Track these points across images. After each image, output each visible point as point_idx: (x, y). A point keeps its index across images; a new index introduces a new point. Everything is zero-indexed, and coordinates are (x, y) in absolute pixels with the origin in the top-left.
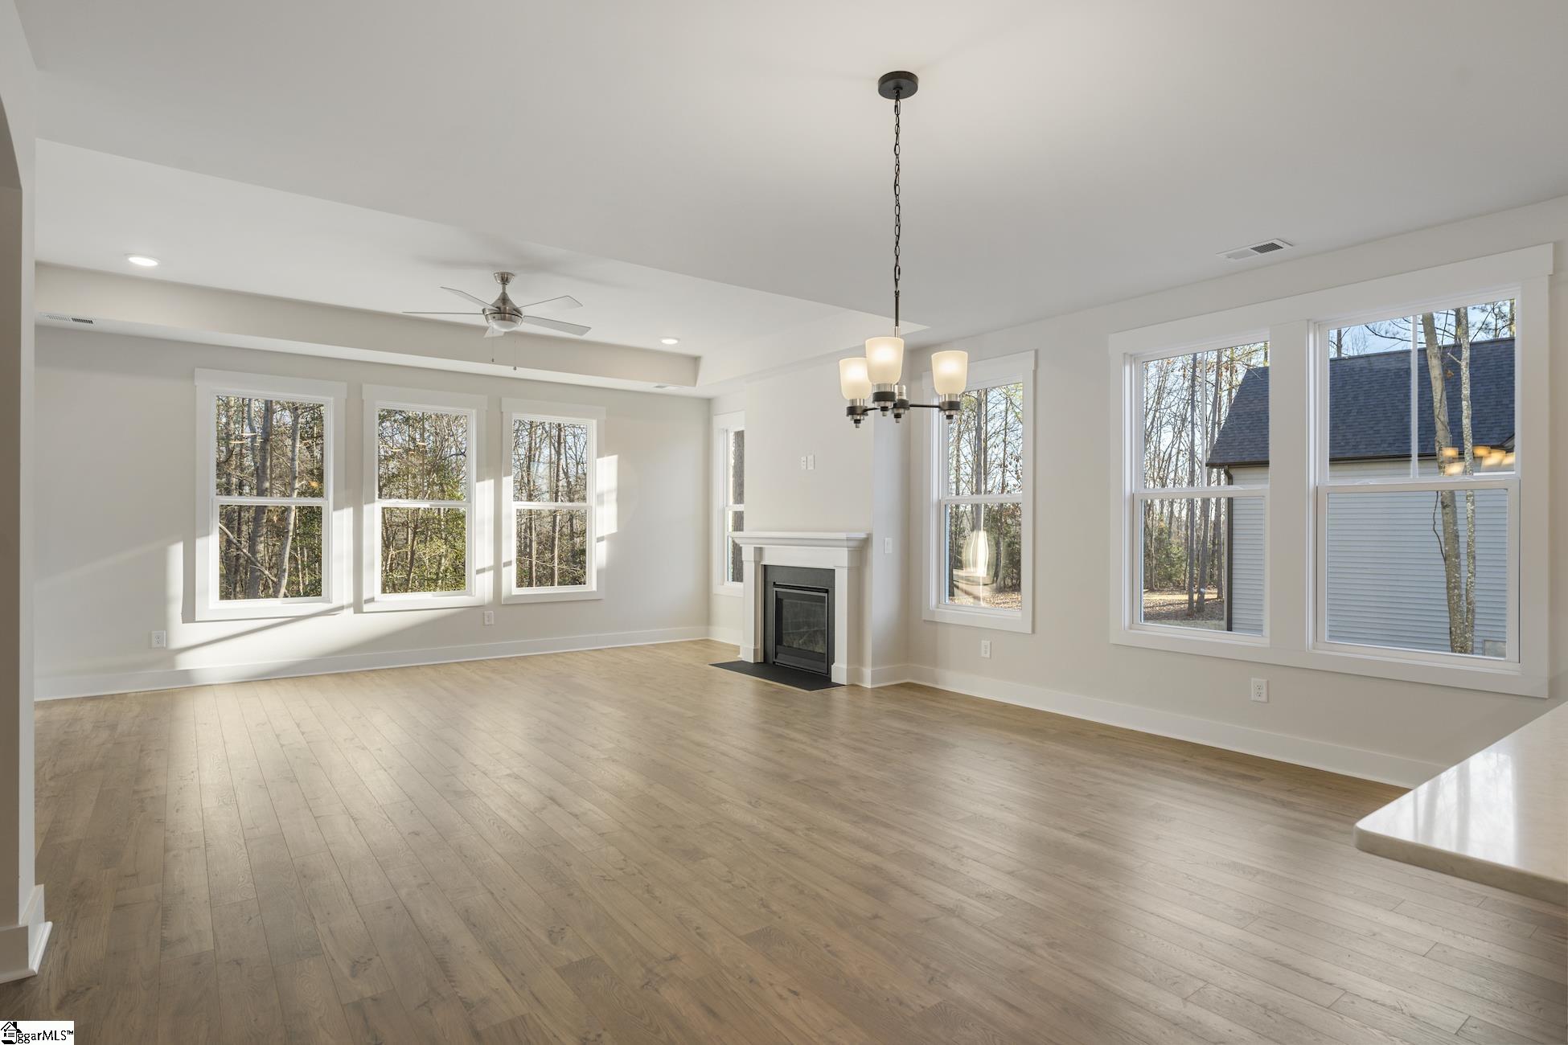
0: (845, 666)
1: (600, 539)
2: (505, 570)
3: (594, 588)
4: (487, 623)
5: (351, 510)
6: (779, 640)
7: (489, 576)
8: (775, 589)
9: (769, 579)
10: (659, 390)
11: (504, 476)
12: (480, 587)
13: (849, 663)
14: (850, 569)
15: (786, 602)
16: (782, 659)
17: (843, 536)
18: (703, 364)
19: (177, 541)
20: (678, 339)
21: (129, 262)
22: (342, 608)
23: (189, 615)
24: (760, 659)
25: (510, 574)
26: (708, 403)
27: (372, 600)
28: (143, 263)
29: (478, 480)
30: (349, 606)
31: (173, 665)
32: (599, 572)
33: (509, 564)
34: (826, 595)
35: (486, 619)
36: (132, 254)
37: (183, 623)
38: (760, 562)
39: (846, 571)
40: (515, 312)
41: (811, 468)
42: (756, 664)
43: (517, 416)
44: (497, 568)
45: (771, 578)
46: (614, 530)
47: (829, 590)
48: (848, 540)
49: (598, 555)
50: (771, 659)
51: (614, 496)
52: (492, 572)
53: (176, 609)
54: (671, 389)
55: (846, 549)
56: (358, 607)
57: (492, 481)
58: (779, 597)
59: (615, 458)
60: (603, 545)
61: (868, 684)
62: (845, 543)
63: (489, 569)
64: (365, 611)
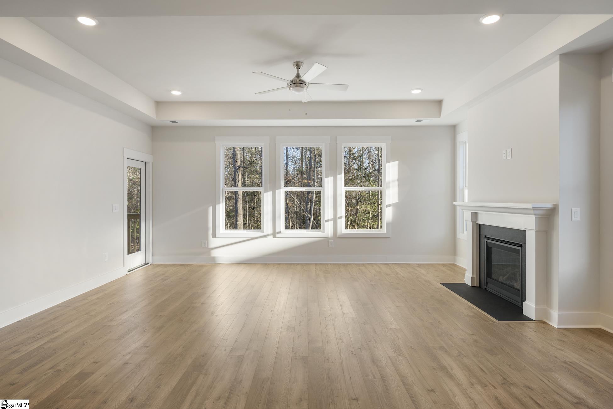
0: (533, 305)
1: (388, 206)
2: (339, 221)
3: (386, 232)
4: (330, 246)
5: (271, 192)
6: (489, 274)
7: (331, 224)
8: (486, 240)
9: (482, 233)
10: (419, 123)
11: (338, 175)
12: (327, 229)
13: (537, 303)
14: (537, 231)
15: (494, 249)
16: (491, 288)
17: (530, 206)
18: (445, 105)
19: (210, 206)
20: (422, 89)
21: (172, 94)
22: (268, 235)
23: (214, 236)
24: (477, 284)
25: (342, 223)
26: (453, 129)
27: (280, 232)
28: (176, 93)
29: (325, 178)
30: (271, 235)
31: (210, 255)
32: (388, 224)
33: (341, 217)
34: (520, 248)
35: (330, 244)
36: (171, 90)
37: (212, 238)
38: (476, 222)
39: (534, 232)
40: (302, 82)
41: (509, 158)
42: (473, 287)
43: (344, 145)
44: (335, 219)
45: (484, 233)
46: (396, 201)
47: (522, 246)
48: (534, 209)
49: (388, 214)
50: (484, 286)
51: (396, 183)
52: (333, 221)
53: (210, 232)
54: (426, 122)
55: (534, 216)
56: (274, 235)
57: (333, 177)
58: (489, 246)
59: (397, 162)
60: (391, 209)
61: (555, 324)
62: (532, 212)
63: (331, 220)
64: (277, 237)
